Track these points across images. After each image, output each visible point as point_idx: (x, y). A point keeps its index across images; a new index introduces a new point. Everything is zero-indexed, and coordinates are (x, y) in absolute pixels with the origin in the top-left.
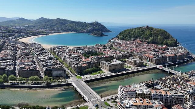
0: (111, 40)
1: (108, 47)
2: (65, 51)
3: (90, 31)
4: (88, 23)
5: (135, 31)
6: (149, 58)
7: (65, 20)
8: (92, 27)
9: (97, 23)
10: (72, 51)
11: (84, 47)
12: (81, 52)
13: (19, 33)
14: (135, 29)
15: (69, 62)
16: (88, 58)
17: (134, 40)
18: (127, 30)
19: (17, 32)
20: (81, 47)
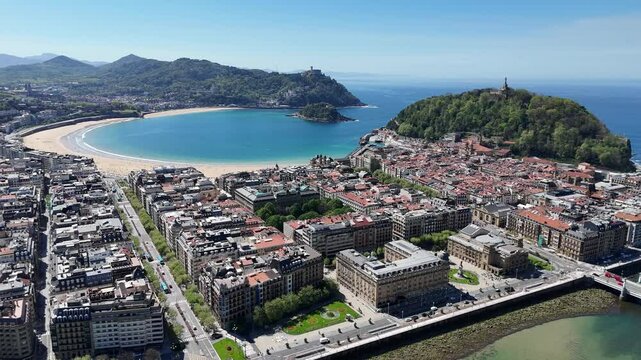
0: (368, 139)
1: (362, 174)
2: (185, 191)
3: (294, 104)
4: (286, 75)
5: (459, 106)
6: (545, 231)
7: (205, 64)
8: (298, 89)
9: (317, 75)
10: (212, 192)
11: (264, 172)
12: (253, 198)
13: (33, 112)
14: (459, 97)
15: (190, 256)
16: (281, 228)
17: (458, 140)
18: (429, 103)
19: (26, 107)
20: (253, 173)
